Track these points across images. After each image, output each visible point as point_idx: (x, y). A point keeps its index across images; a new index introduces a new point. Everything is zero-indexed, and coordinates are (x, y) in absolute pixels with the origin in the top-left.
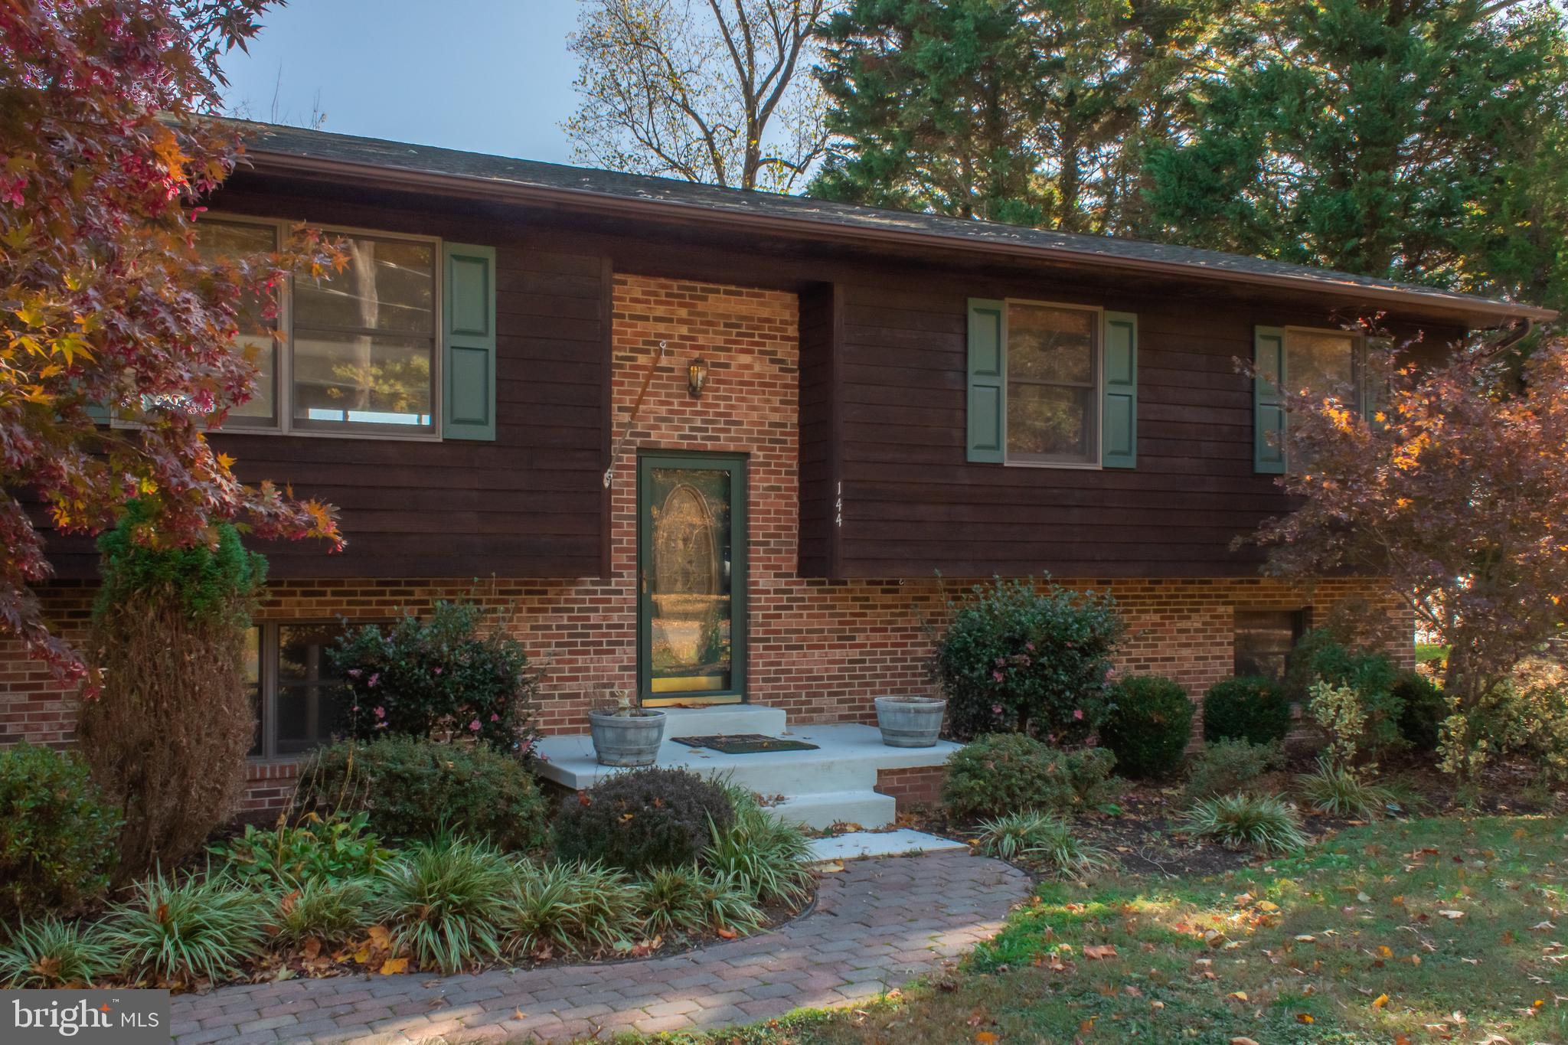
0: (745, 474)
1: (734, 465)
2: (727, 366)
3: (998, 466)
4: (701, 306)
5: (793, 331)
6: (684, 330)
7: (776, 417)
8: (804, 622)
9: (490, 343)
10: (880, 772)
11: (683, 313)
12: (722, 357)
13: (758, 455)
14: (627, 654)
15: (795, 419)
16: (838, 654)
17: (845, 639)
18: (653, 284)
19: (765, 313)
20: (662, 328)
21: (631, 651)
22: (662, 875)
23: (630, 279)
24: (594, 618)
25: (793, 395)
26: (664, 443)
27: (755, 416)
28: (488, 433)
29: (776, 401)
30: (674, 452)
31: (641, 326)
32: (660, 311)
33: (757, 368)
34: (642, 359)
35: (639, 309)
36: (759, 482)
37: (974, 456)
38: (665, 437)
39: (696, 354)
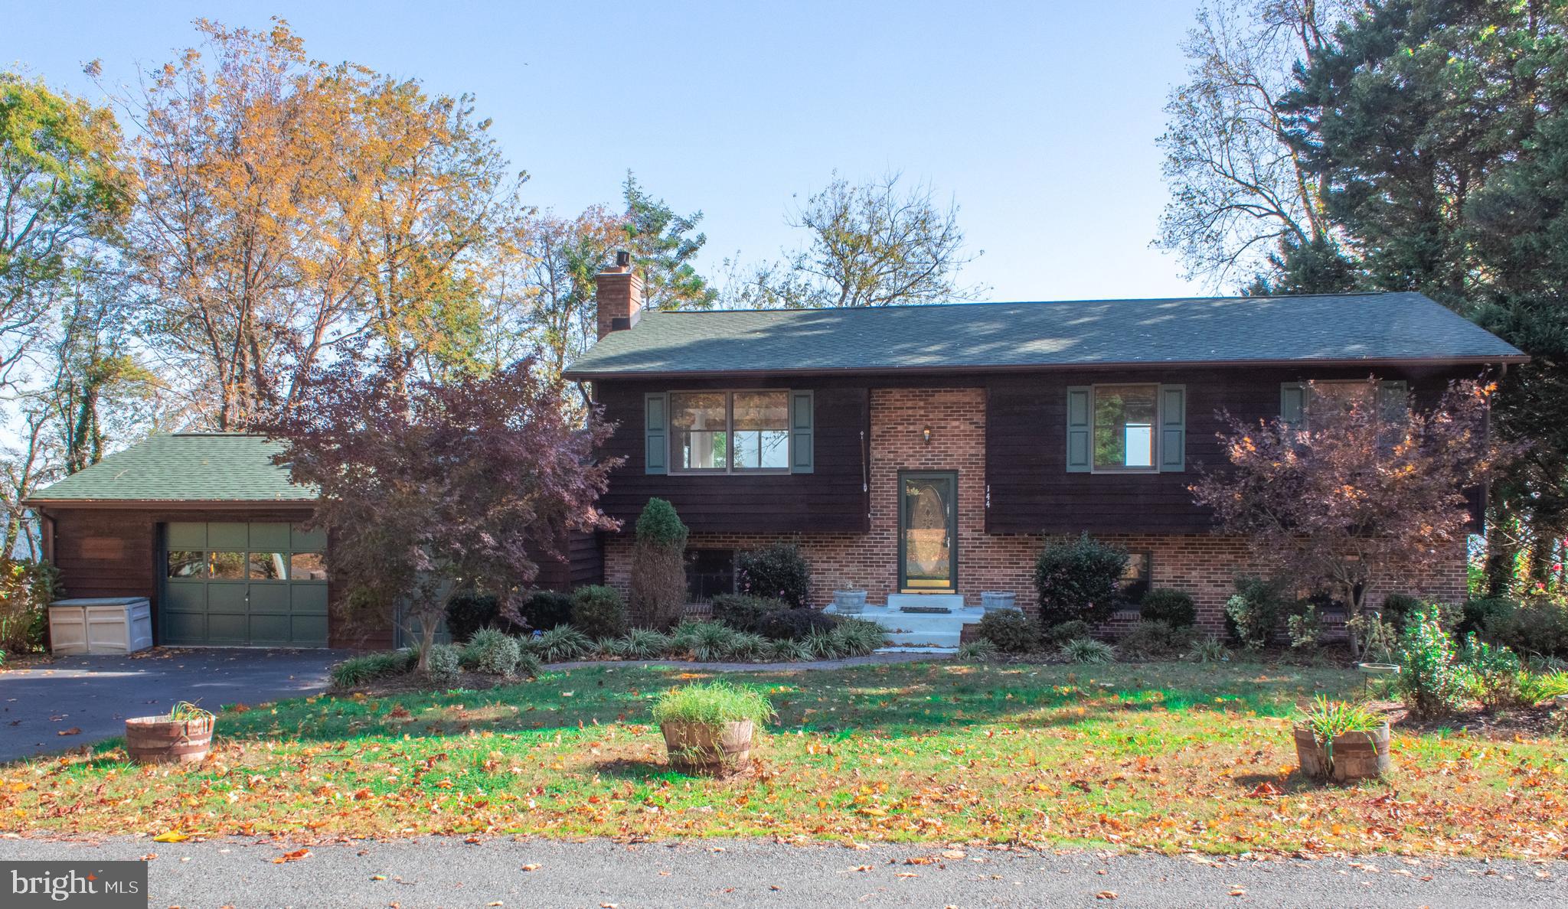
0: (956, 480)
1: (951, 476)
2: (945, 428)
3: (1089, 474)
4: (931, 399)
5: (982, 407)
6: (922, 412)
7: (973, 451)
8: (989, 554)
9: (811, 431)
10: (965, 625)
11: (922, 404)
12: (943, 424)
13: (962, 471)
14: (893, 567)
15: (984, 451)
16: (1009, 571)
17: (1013, 564)
18: (905, 391)
19: (967, 399)
20: (910, 412)
21: (895, 566)
22: (781, 641)
23: (894, 391)
24: (876, 550)
25: (982, 440)
26: (911, 467)
27: (961, 451)
28: (810, 470)
29: (973, 443)
30: (917, 471)
31: (899, 412)
32: (910, 404)
33: (962, 428)
34: (900, 428)
35: (898, 404)
36: (963, 484)
37: (1070, 469)
38: (912, 464)
39: (929, 423)
